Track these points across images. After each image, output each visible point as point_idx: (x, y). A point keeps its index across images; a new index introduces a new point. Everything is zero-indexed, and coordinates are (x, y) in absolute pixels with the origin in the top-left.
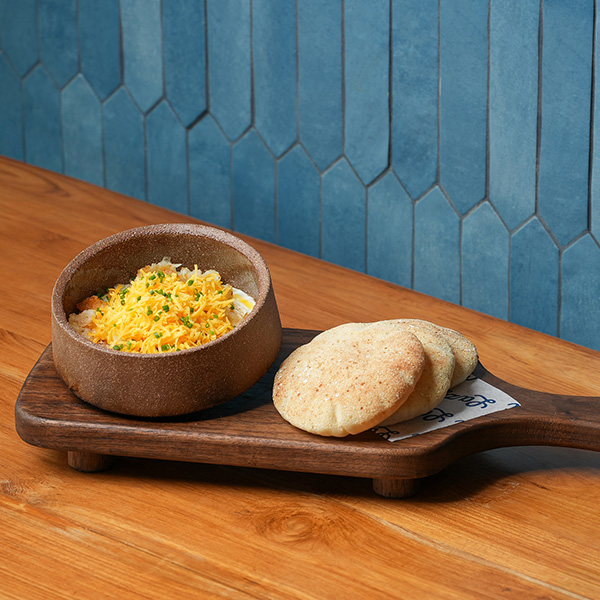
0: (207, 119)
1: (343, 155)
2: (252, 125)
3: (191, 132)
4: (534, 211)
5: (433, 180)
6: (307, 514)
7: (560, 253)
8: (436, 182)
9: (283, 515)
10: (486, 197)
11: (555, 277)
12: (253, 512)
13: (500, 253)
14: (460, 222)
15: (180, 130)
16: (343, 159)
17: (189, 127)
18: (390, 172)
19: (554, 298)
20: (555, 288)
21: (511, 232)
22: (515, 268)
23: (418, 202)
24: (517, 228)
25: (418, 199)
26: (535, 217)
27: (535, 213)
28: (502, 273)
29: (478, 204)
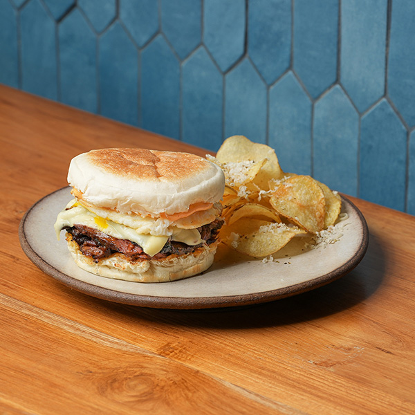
0: (76, 12)
1: (201, 44)
2: (117, 17)
3: (62, 26)
4: (382, 93)
5: (286, 65)
6: (150, 375)
7: (408, 134)
8: (290, 67)
9: (125, 376)
10: (337, 81)
11: (402, 157)
12: (95, 373)
13: (349, 135)
14: (312, 107)
15: (50, 24)
16: (202, 48)
17: (59, 20)
18: (246, 60)
19: (401, 178)
20: (402, 168)
21: (360, 114)
22: (365, 150)
23: (272, 88)
24: (367, 110)
25: (272, 84)
26: (384, 100)
27: (385, 95)
28: (351, 155)
29: (330, 87)
